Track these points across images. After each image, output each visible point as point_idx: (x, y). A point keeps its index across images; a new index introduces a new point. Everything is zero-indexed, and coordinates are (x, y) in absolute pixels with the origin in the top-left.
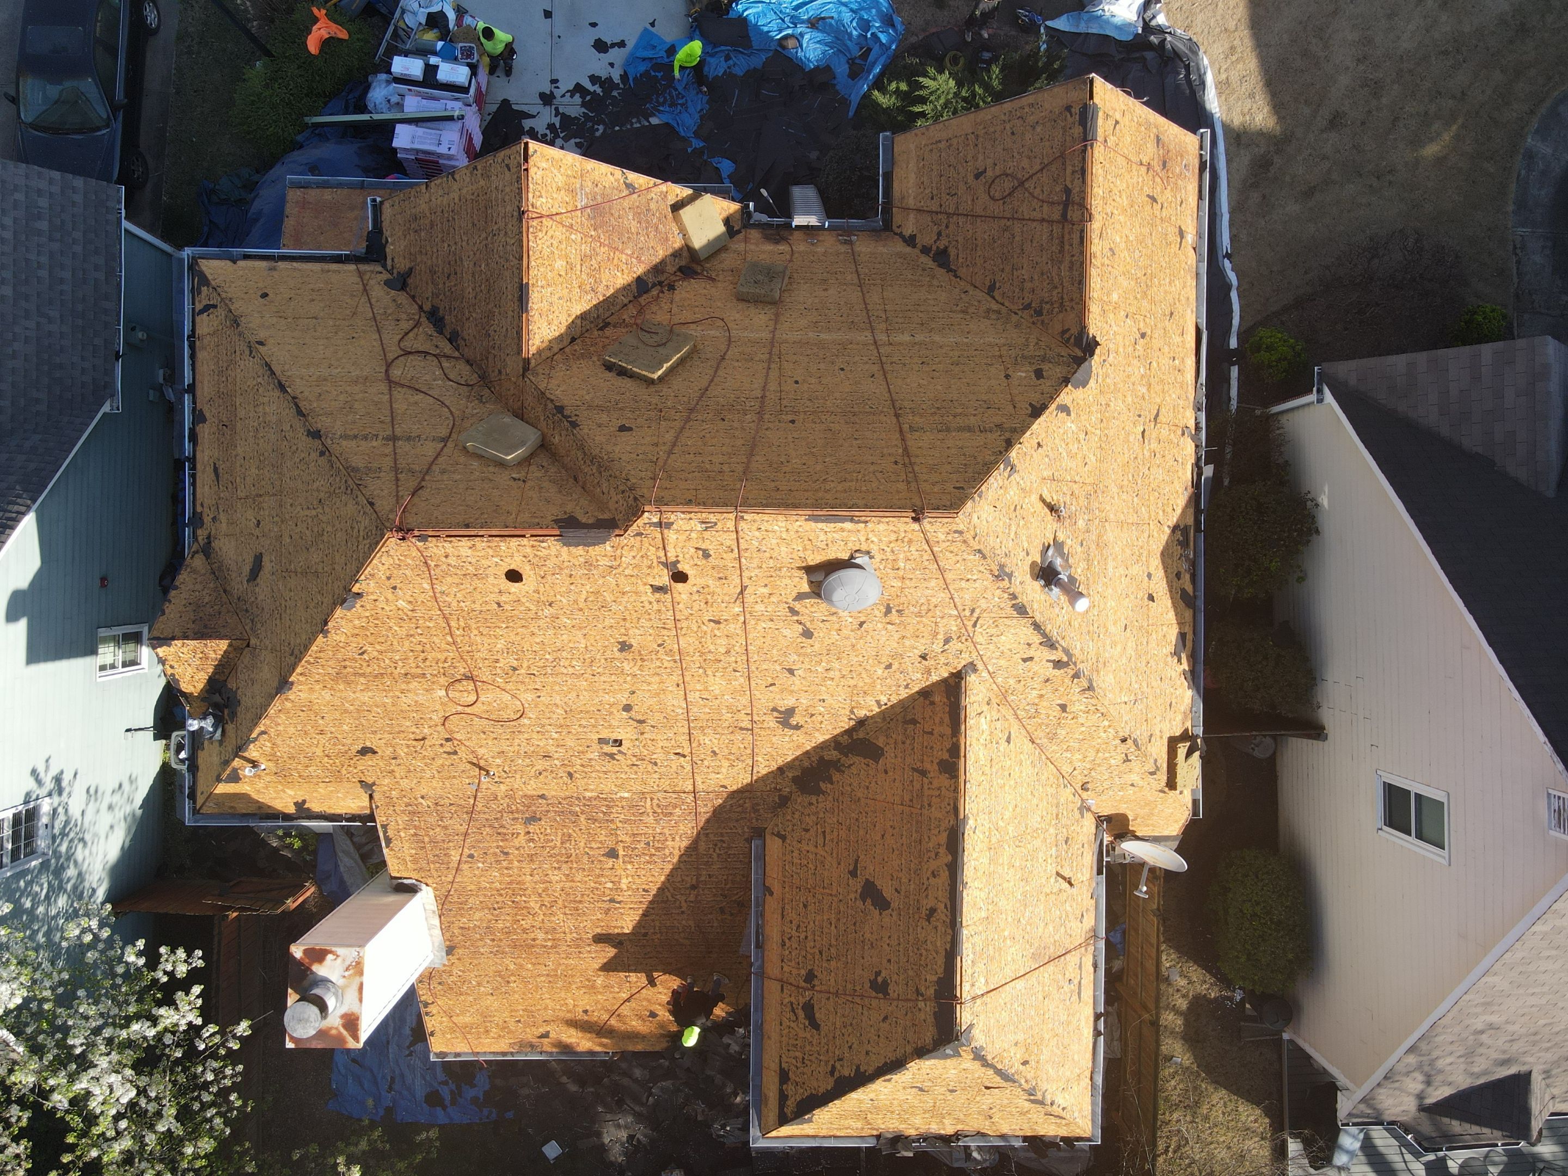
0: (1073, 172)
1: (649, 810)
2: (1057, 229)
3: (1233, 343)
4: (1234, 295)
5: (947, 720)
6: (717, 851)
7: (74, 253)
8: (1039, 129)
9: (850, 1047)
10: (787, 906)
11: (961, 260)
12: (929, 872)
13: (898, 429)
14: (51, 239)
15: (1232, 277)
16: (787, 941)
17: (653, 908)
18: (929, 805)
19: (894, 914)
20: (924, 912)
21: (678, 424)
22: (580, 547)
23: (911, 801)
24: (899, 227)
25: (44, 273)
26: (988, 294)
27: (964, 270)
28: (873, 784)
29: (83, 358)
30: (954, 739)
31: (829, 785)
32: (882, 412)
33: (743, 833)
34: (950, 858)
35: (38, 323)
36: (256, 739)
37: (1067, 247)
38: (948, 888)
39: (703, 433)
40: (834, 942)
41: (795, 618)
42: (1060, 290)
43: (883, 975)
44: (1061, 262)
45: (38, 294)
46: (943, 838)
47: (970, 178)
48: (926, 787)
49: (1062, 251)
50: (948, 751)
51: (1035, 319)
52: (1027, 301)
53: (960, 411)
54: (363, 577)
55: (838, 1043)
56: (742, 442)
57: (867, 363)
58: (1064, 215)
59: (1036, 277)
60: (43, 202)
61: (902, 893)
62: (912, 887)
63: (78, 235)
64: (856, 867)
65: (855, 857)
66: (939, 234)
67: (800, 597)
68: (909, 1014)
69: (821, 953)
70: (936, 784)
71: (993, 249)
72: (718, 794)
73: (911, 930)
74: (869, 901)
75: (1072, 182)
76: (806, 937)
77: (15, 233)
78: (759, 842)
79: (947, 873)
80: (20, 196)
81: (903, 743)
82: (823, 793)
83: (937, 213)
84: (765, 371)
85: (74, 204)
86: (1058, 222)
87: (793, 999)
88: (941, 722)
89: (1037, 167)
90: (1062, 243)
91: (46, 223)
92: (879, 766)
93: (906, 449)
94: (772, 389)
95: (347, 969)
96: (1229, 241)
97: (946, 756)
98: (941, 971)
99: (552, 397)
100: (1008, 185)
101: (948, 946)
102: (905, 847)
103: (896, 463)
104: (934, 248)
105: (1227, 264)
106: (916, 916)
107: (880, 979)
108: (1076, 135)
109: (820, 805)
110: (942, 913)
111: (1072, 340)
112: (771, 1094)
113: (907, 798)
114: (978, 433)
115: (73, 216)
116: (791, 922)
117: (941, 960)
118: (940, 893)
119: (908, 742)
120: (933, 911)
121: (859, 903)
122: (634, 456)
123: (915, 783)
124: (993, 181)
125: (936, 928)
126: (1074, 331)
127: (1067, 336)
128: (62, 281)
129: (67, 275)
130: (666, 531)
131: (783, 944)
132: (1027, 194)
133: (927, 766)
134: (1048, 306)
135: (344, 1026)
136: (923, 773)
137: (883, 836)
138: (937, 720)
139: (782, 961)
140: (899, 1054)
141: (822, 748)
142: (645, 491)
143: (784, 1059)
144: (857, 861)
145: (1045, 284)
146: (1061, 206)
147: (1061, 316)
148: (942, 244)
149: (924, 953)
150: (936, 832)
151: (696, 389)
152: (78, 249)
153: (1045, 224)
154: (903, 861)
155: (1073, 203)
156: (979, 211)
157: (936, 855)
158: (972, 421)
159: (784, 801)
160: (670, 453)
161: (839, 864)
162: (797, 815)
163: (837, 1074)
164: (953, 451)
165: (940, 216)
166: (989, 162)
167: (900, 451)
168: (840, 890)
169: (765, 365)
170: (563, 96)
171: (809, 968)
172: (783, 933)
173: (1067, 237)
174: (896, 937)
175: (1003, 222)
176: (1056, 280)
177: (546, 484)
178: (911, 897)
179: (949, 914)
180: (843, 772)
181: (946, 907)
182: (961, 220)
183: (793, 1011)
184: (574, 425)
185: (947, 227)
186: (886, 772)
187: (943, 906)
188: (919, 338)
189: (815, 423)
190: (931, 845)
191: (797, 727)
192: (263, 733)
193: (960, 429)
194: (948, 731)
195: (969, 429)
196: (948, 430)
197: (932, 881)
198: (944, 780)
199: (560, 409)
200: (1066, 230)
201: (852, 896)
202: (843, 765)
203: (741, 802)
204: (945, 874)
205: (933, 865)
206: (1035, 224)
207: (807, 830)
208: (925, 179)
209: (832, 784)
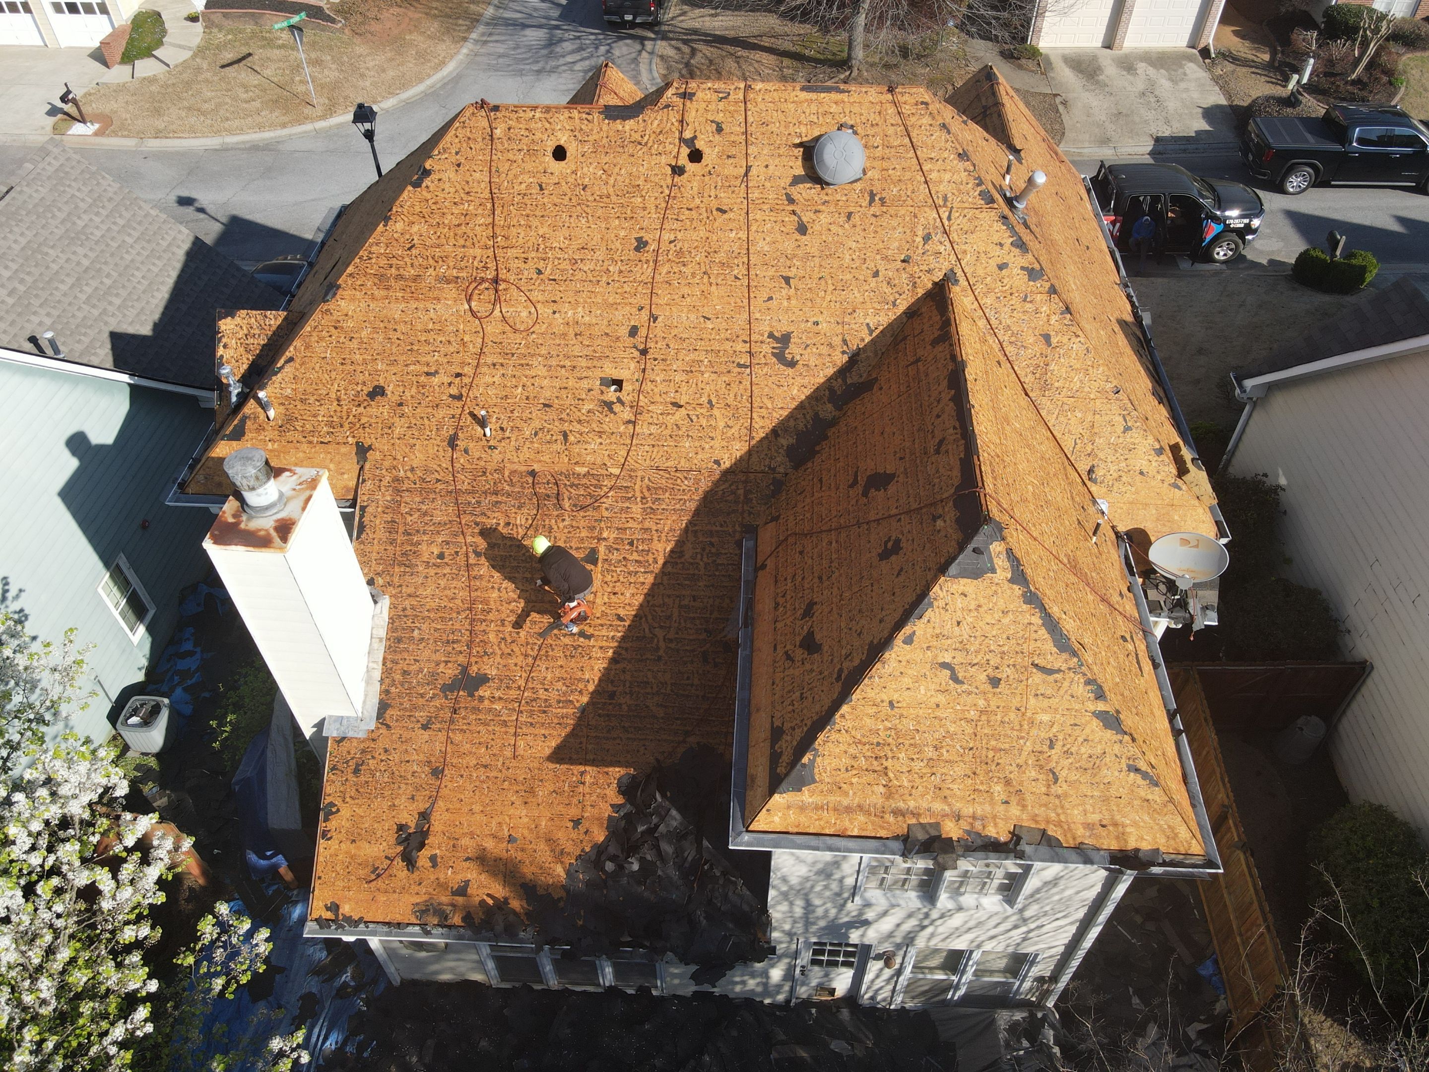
1: (638, 494)
5: (935, 313)
6: (705, 559)
9: (861, 633)
10: (781, 570)
12: (933, 419)
17: (626, 650)
18: (926, 375)
19: (900, 478)
20: (932, 450)
22: (618, 121)
23: (908, 386)
30: (944, 318)
31: (824, 443)
33: (735, 531)
36: (282, 367)
38: (955, 411)
40: (836, 554)
41: (791, 208)
43: (893, 538)
46: (944, 385)
48: (921, 367)
50: (939, 330)
54: (436, 152)
55: (846, 643)
61: (907, 455)
62: (917, 443)
64: (856, 476)
65: (854, 470)
67: (796, 181)
68: (927, 546)
70: (931, 357)
72: (711, 472)
73: (921, 474)
74: (872, 489)
78: (751, 543)
82: (819, 452)
87: (788, 648)
92: (874, 390)
95: (300, 484)
97: (937, 334)
98: (957, 480)
102: (905, 422)
106: (926, 458)
109: (816, 463)
110: (952, 437)
116: (785, 579)
118: (948, 421)
120: (942, 441)
121: (862, 500)
123: (910, 373)
125: (946, 452)
130: (688, 103)
133: (920, 354)
135: (276, 529)
136: (917, 361)
137: (882, 433)
140: (919, 589)
141: (817, 399)
143: (776, 718)
144: (856, 472)
149: (936, 483)
150: (935, 386)
154: (906, 433)
157: (939, 401)
159: (778, 486)
162: (792, 489)
168: (840, 508)
171: (807, 602)
178: (917, 451)
180: (839, 423)
181: (956, 427)
183: (789, 658)
186: (881, 389)
187: (951, 429)
190: (932, 398)
191: (792, 364)
192: (291, 360)
197: (937, 422)
201: (854, 501)
203: (733, 487)
205: (937, 410)
209: (827, 439)
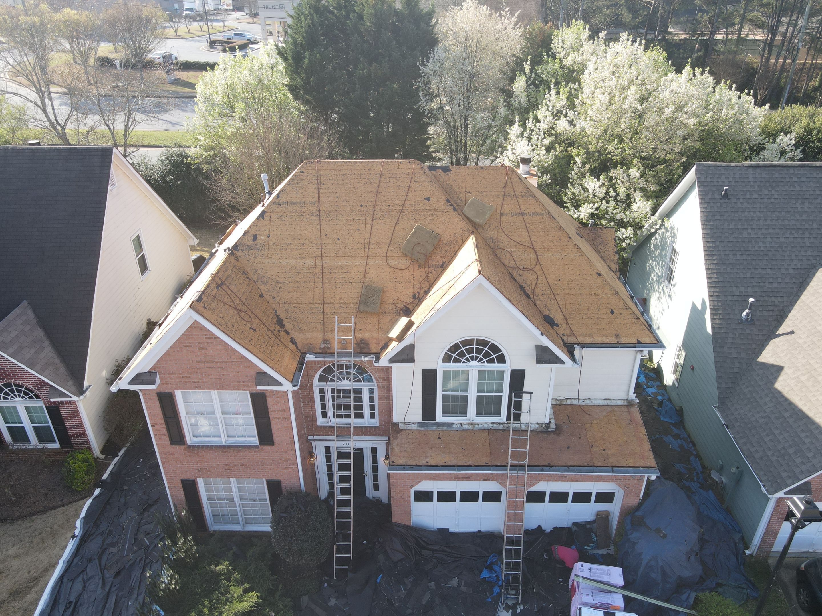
3: (97, 491)
4: (83, 514)
7: (770, 450)
13: (320, 203)
14: (784, 448)
15: (78, 524)
21: (407, 203)
25: (777, 432)
29: (739, 414)
32: (325, 213)
35: (766, 412)
39: (398, 198)
45: (773, 423)
53: (293, 214)
56: (382, 194)
57: (328, 244)
60: (798, 461)
63: (774, 459)
77: (801, 438)
80: (810, 455)
84: (372, 237)
85: (785, 471)
91: (791, 453)
93: (319, 192)
94: (369, 225)
96: (69, 545)
99: (459, 216)
103: (323, 184)
105: (77, 532)
114: (289, 201)
115: (782, 465)
122: (423, 185)
128: (768, 435)
129: (767, 439)
142: (418, 167)
151: (400, 224)
152: (769, 453)
158: (289, 208)
160: (409, 187)
164: (301, 191)
167: (321, 191)
169: (371, 241)
177: (457, 190)
184: (448, 201)
188: (301, 262)
189: (353, 206)
193: (295, 203)
195: (292, 203)
196: (300, 203)
199: (455, 210)
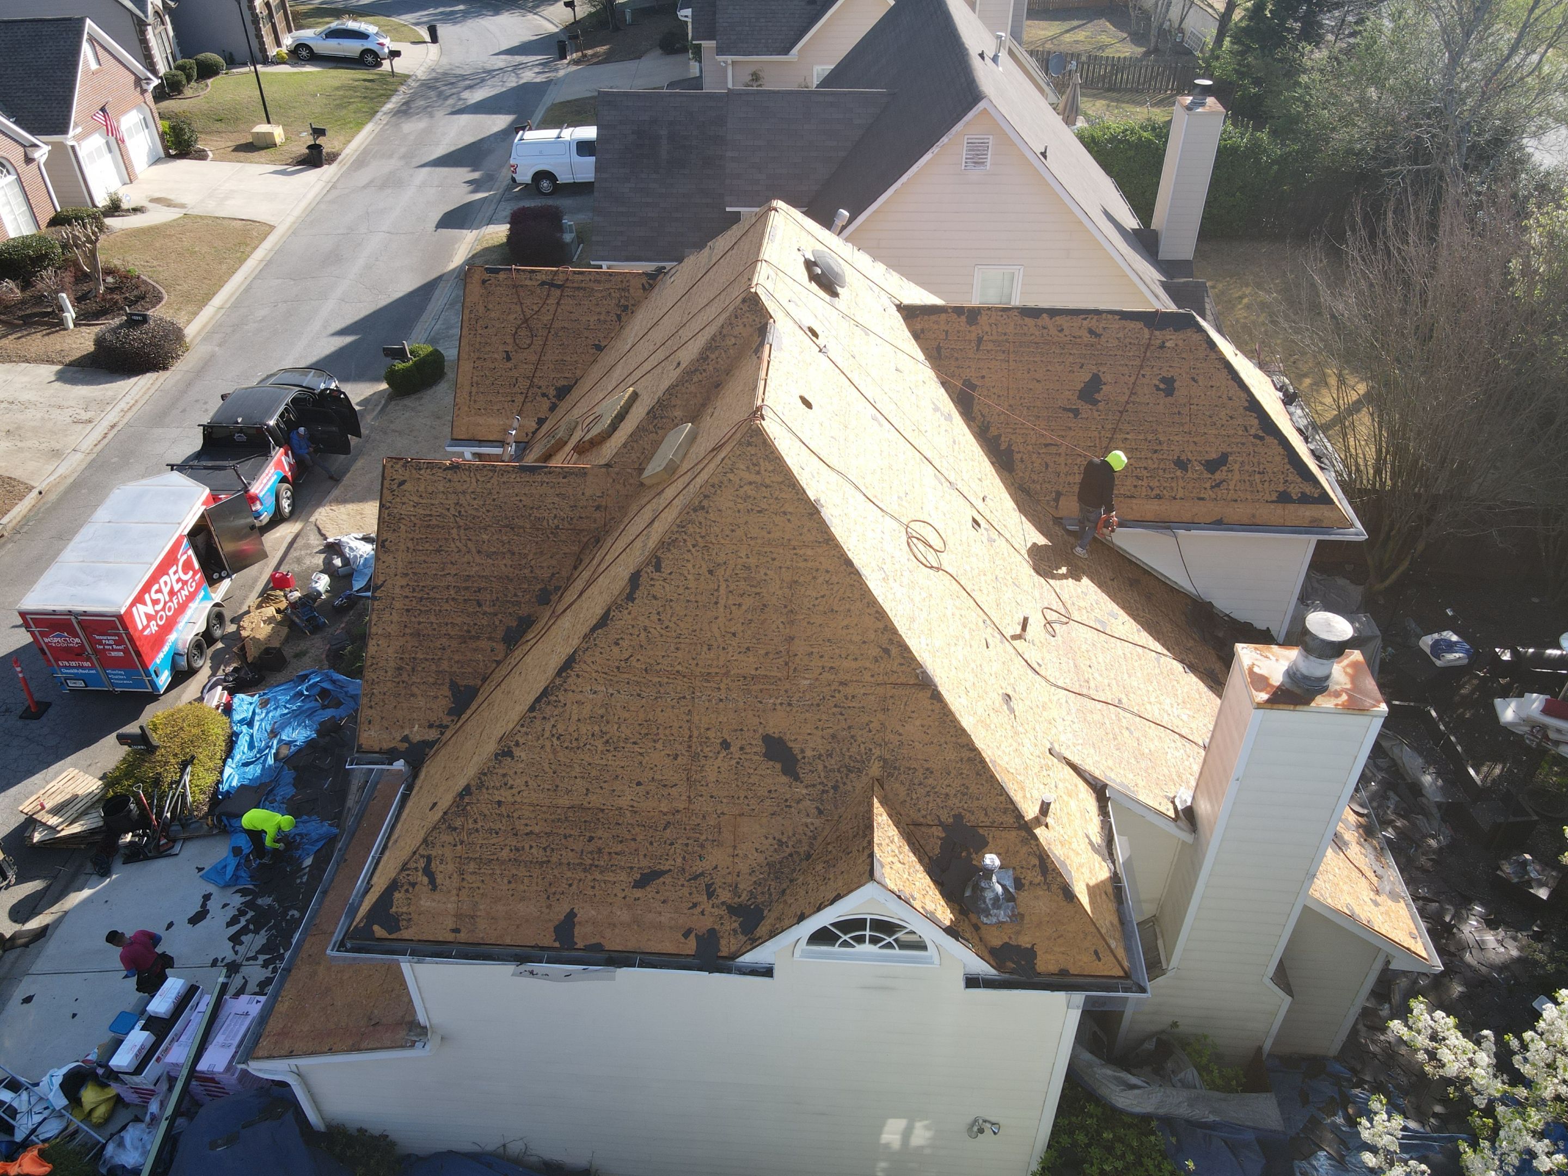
0: (531, 279)
2: (568, 292)
5: (933, 318)
8: (490, 306)
9: (1231, 418)
10: (1122, 492)
11: (569, 375)
12: (1060, 335)
16: (1154, 492)
18: (1005, 334)
19: (1102, 369)
20: (1094, 340)
23: (1004, 352)
24: (527, 435)
26: (602, 350)
27: (578, 371)
28: (995, 390)
30: (950, 311)
31: (1003, 439)
34: (1044, 315)
37: (583, 285)
38: (1069, 317)
40: (1142, 437)
42: (612, 291)
43: (1157, 383)
44: (593, 289)
46: (1029, 321)
47: (509, 365)
48: (991, 338)
49: (584, 289)
50: (959, 317)
51: (630, 312)
52: (615, 318)
55: (1233, 432)
58: (558, 286)
59: (598, 310)
61: (1082, 361)
62: (1075, 351)
64: (1070, 410)
65: (1061, 411)
66: (544, 395)
68: (1184, 356)
69: (1156, 451)
70: (987, 328)
71: (568, 345)
73: (1111, 353)
74: (1096, 396)
75: (537, 280)
76: (1146, 468)
79: (1057, 318)
81: (957, 359)
82: (1010, 446)
83: (526, 397)
86: (562, 291)
87: (1208, 485)
88: (937, 322)
89: (518, 308)
90: (578, 288)
92: (978, 383)
97: (963, 318)
98: (1139, 325)
100: (523, 332)
101: (1117, 317)
102: (1044, 359)
104: (554, 400)
106: (1099, 347)
107: (1162, 386)
108: (505, 276)
109: (1022, 449)
110: (1092, 322)
111: (651, 282)
112: (1307, 513)
113: (1002, 356)
116: (1135, 486)
117: (1131, 325)
118: (1075, 324)
119: (956, 355)
120: (1091, 332)
121: (1101, 406)
123: (989, 348)
124: (517, 345)
125: (1104, 328)
126: (644, 280)
127: (647, 286)
131: (1158, 497)
132: (535, 317)
133: (973, 336)
134: (622, 301)
136: (980, 340)
137: (1038, 381)
138: (936, 327)
139: (1175, 498)
140: (1220, 366)
143: (1267, 497)
144: (1065, 409)
145: (605, 302)
146: (553, 289)
147: (632, 291)
148: (552, 392)
149: (1128, 340)
150: (1026, 328)
153: (562, 302)
154: (1056, 360)
155: (553, 280)
156: (534, 358)
157: (1045, 328)
161: (1070, 428)
162: (1035, 477)
163: (1261, 433)
165: (530, 394)
166: (501, 348)
168: (1094, 427)
170: (236, 953)
171: (1173, 466)
172: (1148, 497)
173: (575, 285)
174: (1120, 368)
175: (550, 336)
176: (604, 293)
178: (1084, 352)
179: (1090, 316)
180: (989, 422)
181: (1085, 319)
182: (538, 374)
183: (1218, 485)
185: (540, 388)
186: (983, 377)
187: (1085, 322)
190: (1037, 333)
194: (943, 316)
197: (1067, 332)
198: (983, 319)
200: (571, 285)
201: (1096, 414)
202: (983, 422)
204: (1059, 320)
205: (1053, 331)
206: (559, 310)
207: (1047, 466)
208: (495, 408)
209: (1000, 436)
